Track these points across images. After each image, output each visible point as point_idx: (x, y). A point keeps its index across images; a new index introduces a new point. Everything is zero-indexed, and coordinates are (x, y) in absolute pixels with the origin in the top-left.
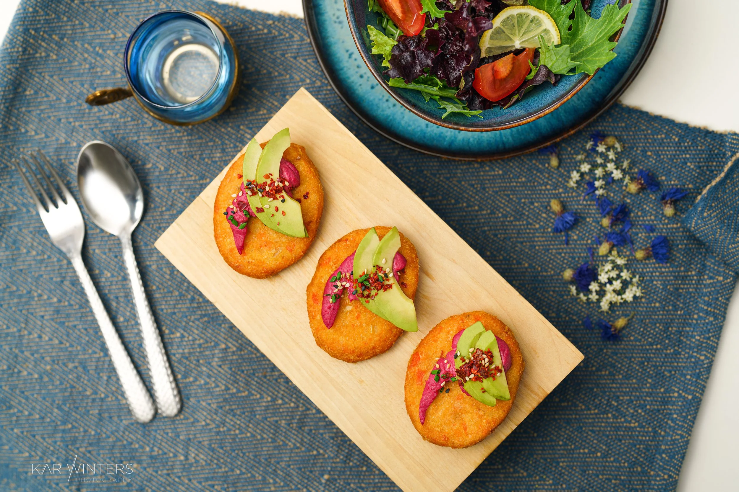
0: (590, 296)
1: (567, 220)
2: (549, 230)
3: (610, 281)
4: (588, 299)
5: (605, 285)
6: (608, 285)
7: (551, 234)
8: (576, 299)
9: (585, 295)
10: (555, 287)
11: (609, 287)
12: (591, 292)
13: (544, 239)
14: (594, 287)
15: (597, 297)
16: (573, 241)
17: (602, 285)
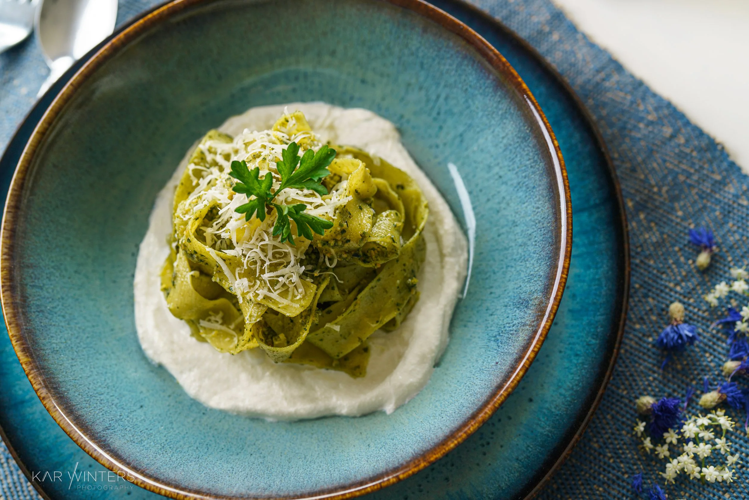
0: (659, 449)
1: (682, 332)
2: (650, 340)
3: (697, 440)
4: (653, 451)
5: (687, 441)
6: (691, 444)
7: (650, 346)
8: (638, 442)
9: (652, 442)
10: (618, 412)
11: (690, 447)
12: (663, 442)
13: (637, 347)
14: (672, 437)
15: (667, 454)
16: (673, 369)
17: (683, 441)
